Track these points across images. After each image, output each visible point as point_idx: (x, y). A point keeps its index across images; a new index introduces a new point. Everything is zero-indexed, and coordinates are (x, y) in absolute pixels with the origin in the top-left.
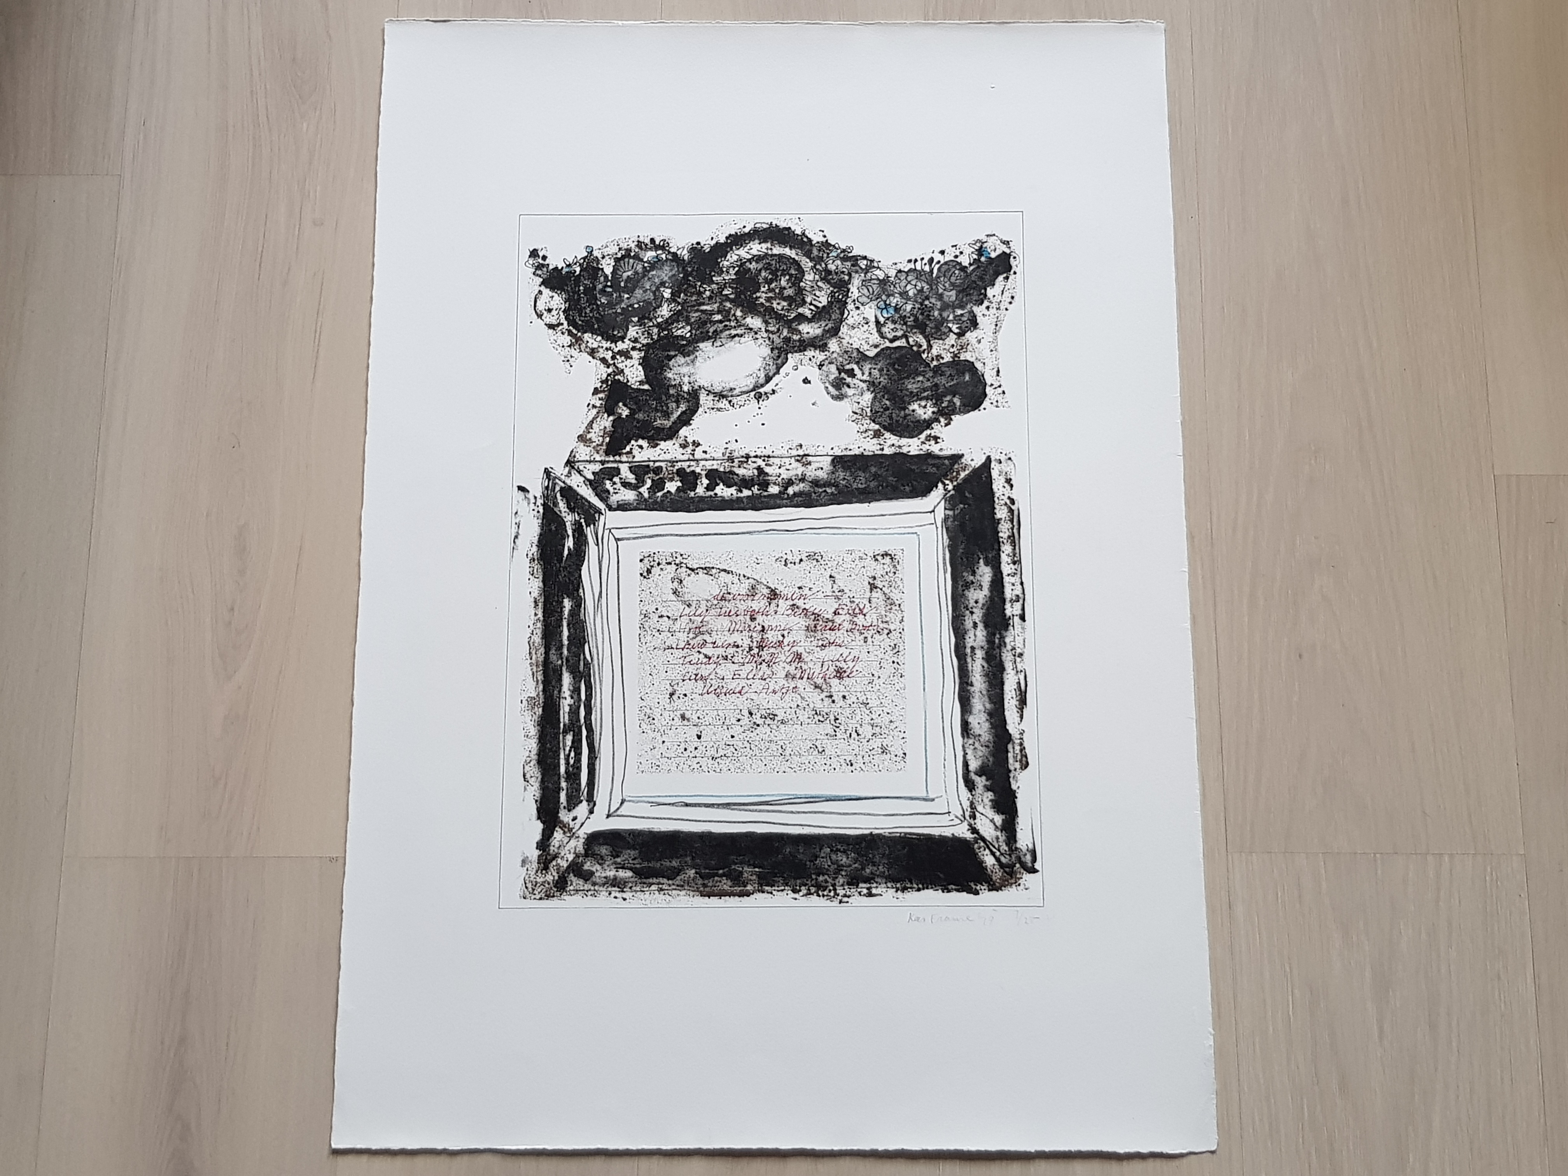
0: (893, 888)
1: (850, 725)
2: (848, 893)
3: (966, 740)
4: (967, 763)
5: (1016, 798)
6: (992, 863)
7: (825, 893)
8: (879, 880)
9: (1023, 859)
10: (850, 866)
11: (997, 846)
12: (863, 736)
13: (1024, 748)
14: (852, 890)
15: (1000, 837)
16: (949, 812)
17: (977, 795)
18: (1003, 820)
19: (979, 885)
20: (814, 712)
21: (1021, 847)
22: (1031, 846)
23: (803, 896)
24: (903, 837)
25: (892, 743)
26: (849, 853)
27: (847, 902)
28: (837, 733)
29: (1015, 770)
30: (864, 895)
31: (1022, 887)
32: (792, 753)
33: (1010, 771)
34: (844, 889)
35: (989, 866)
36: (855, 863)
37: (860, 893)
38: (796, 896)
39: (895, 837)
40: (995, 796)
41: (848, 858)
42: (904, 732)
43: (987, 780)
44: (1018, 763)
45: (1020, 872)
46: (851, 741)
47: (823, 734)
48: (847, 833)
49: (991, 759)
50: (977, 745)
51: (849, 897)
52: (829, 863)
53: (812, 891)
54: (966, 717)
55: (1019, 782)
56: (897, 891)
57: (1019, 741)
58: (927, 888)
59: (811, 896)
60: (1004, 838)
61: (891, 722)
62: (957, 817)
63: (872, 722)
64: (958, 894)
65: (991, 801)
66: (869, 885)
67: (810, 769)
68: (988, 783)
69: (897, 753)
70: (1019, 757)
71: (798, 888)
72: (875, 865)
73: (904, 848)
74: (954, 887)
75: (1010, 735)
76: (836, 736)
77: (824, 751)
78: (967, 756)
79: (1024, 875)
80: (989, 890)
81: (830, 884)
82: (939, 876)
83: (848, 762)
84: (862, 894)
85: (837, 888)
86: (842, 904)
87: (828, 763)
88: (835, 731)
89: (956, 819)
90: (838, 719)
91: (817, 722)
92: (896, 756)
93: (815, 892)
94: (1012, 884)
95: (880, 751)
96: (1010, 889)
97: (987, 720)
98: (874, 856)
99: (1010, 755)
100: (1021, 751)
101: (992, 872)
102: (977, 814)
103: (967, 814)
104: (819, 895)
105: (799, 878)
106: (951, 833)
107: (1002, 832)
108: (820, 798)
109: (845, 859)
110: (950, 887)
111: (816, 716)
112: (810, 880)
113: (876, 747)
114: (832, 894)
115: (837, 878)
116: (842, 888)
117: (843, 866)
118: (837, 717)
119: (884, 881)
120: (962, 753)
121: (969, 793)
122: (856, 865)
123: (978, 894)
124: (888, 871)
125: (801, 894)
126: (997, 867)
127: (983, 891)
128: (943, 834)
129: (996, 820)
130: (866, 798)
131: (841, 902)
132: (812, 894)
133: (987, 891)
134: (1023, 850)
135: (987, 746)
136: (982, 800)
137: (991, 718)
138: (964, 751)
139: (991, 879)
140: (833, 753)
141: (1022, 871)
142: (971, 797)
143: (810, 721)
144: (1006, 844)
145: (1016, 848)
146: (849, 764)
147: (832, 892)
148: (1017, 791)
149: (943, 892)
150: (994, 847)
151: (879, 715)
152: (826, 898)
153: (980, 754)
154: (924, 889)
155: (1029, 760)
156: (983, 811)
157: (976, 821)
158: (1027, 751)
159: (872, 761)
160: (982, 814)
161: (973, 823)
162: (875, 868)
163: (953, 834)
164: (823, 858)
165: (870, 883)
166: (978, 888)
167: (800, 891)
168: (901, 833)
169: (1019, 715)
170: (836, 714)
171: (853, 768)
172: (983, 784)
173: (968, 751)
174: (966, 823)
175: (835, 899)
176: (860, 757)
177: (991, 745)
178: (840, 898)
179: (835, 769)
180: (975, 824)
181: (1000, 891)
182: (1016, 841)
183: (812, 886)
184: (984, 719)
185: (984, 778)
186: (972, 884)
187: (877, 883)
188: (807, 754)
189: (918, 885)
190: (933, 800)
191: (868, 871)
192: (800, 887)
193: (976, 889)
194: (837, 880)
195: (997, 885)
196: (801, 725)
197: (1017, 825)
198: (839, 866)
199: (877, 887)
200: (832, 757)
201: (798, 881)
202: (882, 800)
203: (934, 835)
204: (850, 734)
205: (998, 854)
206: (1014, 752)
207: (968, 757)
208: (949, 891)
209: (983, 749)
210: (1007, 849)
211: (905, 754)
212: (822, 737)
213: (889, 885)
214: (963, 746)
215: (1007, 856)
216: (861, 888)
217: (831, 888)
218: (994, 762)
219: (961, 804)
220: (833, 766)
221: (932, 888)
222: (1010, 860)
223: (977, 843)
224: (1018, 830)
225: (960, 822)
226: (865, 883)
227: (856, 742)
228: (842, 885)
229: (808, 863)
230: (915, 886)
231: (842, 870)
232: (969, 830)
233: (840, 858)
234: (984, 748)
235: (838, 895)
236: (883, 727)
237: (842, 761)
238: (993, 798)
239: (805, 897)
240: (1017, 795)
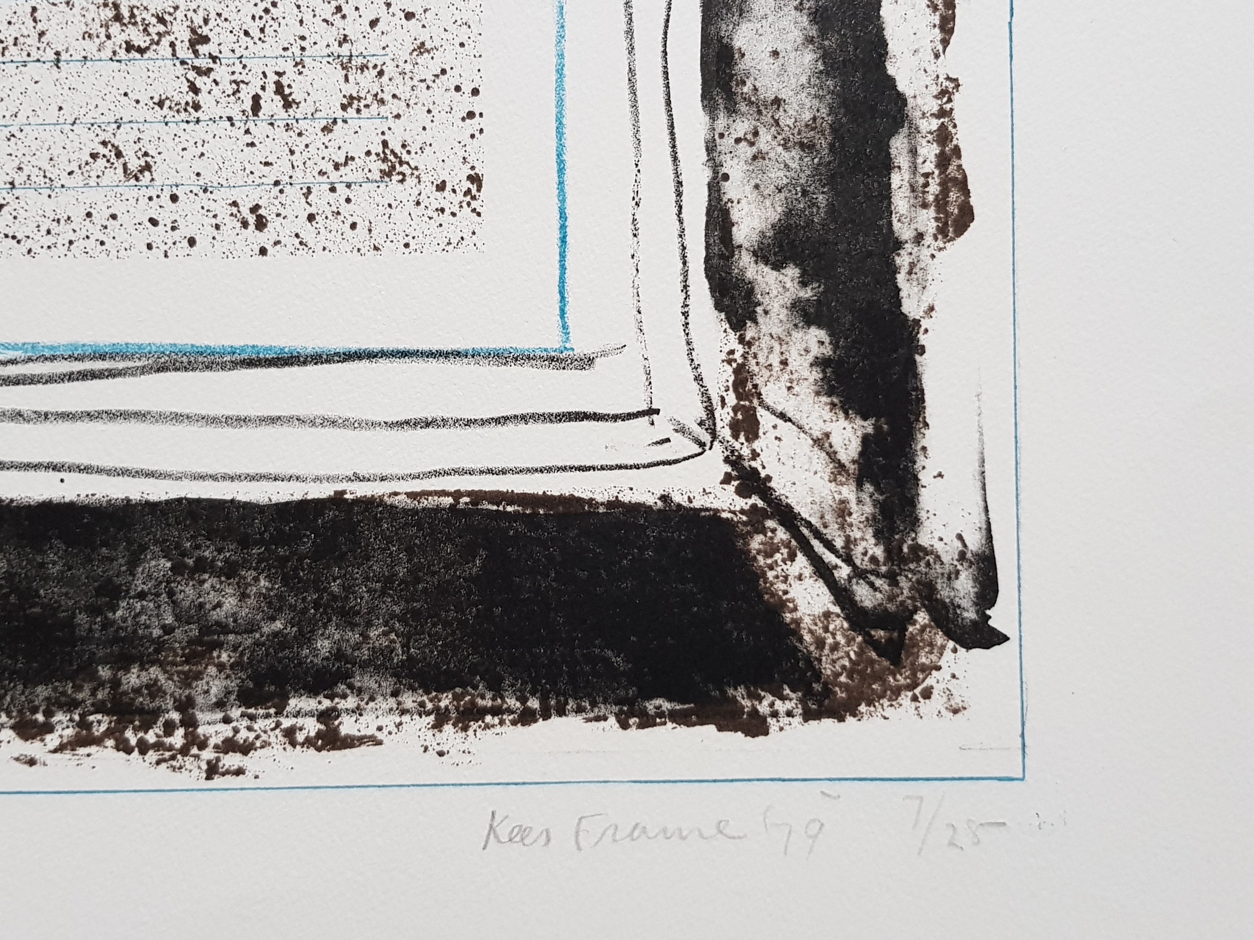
0: (422, 711)
1: (257, 66)
2: (243, 735)
3: (722, 122)
4: (726, 213)
5: (922, 350)
6: (818, 610)
7: (151, 737)
8: (368, 682)
9: (944, 593)
10: (251, 628)
11: (839, 543)
12: (305, 109)
13: (957, 152)
14: (259, 724)
15: (853, 506)
16: (652, 411)
17: (765, 342)
18: (866, 440)
19: (769, 698)
20: (109, 13)
21: (939, 547)
22: (974, 542)
23: (60, 749)
24: (464, 513)
25: (426, 137)
26: (250, 575)
27: (239, 772)
28: (202, 98)
29: (919, 238)
30: (309, 742)
31: (937, 701)
32: (19, 179)
33: (898, 245)
34: (227, 720)
35: (807, 620)
36: (273, 619)
37: (290, 734)
38: (33, 748)
39: (438, 509)
40: (835, 345)
41: (244, 596)
42: (475, 92)
43: (804, 284)
44: (931, 212)
45: (931, 645)
46: (260, 129)
47: (145, 99)
48: (242, 497)
49: (822, 199)
50: (765, 139)
51: (246, 749)
52: (169, 620)
53: (99, 730)
54: (724, 28)
55: (932, 289)
56: (438, 726)
57: (935, 124)
58: (561, 713)
59: (93, 749)
60: (869, 509)
61: (421, 48)
62: (681, 430)
63: (345, 50)
64: (683, 730)
65: (820, 363)
66: (327, 703)
67: (91, 243)
68: (807, 293)
69: (444, 176)
70: (934, 188)
71: (40, 717)
72: (353, 626)
73: (468, 554)
74: (667, 706)
75: (901, 100)
76: (197, 107)
77: (148, 167)
78: (726, 186)
79: (948, 654)
80: (808, 716)
81: (170, 703)
82: (606, 661)
83: (245, 212)
84: (300, 737)
85: (201, 716)
86: (218, 781)
87: (165, 218)
88: (194, 89)
89: (677, 438)
90: (205, 40)
91: (122, 54)
92: (441, 187)
93: (109, 733)
94: (897, 692)
95: (377, 166)
96: (889, 711)
97: (810, 40)
98: (348, 589)
99: (896, 179)
100: (943, 161)
101: (820, 643)
102: (765, 419)
103: (724, 416)
104: (124, 747)
105: (46, 682)
106: (659, 492)
107: (860, 486)
108: (131, 357)
109: (230, 603)
110: (651, 706)
111: (115, 28)
112: (87, 688)
113: (358, 152)
114: (178, 739)
115: (198, 676)
116: (220, 715)
117: (224, 629)
118: (205, 31)
119: (388, 684)
120: (707, 175)
121: (733, 336)
122: (278, 625)
123: (765, 732)
124: (405, 646)
125: (53, 740)
126: (839, 623)
127: (784, 720)
128: (626, 497)
129: (836, 440)
130: (317, 359)
131: (212, 770)
132: (98, 741)
133: (798, 719)
134: (946, 559)
135: (807, 147)
136: (784, 363)
137: (823, 34)
138: (715, 164)
139: (818, 675)
140: (188, 177)
141: (940, 639)
142: (740, 350)
143: (91, 46)
144: (877, 535)
145: (918, 551)
146: (252, 219)
147: (180, 732)
148: (925, 324)
149: (624, 726)
150: (829, 545)
151: (373, 23)
152: (152, 756)
153: (778, 175)
154: (546, 716)
155: (973, 201)
156: (788, 406)
157: (757, 445)
158: (966, 162)
159: (345, 209)
160: (782, 416)
161: (746, 452)
162: (354, 637)
163: (665, 498)
164: (142, 596)
165: (331, 697)
166: (763, 708)
167: (48, 728)
168: (457, 495)
169: (936, 19)
170: (198, 20)
171: (265, 238)
172: (787, 298)
173: (730, 167)
174: (716, 454)
175: (189, 760)
176: (294, 194)
177: (823, 143)
178: (208, 754)
179: (192, 242)
180: (755, 455)
181: (850, 720)
182: (914, 523)
183: (99, 708)
184: (796, 36)
185: (792, 272)
186: (739, 694)
187: (360, 692)
188: (78, 179)
189: (523, 700)
190: (588, 362)
191: (324, 646)
192: (48, 714)
193: (754, 712)
194: (201, 685)
195: (841, 695)
196: (57, 63)
197: (921, 461)
198: (205, 630)
199: (358, 711)
200: (179, 192)
201: (42, 692)
202: (383, 364)
203: (590, 502)
204: (256, 99)
205: (843, 572)
206: (914, 168)
207: (730, 190)
208: (647, 722)
209: (793, 157)
210: (879, 552)
211: (476, 179)
212: (141, 113)
213: (409, 700)
214: (711, 148)
215: (878, 582)
216: (297, 714)
217: (175, 716)
218: (831, 209)
219: (698, 379)
220: (185, 231)
221: (579, 710)
222: (891, 598)
223: (763, 531)
224: (925, 477)
225: (697, 449)
226: (313, 691)
227: (280, 133)
228: (220, 705)
229: (82, 618)
230: (512, 702)
231: (219, 645)
232: (727, 479)
233: (213, 597)
234: (795, 153)
235: (203, 745)
236: (390, 70)
237: (223, 211)
238: (827, 350)
239: (67, 755)
240: (923, 339)
